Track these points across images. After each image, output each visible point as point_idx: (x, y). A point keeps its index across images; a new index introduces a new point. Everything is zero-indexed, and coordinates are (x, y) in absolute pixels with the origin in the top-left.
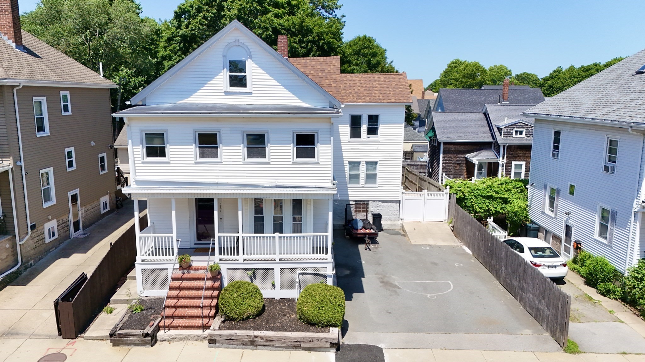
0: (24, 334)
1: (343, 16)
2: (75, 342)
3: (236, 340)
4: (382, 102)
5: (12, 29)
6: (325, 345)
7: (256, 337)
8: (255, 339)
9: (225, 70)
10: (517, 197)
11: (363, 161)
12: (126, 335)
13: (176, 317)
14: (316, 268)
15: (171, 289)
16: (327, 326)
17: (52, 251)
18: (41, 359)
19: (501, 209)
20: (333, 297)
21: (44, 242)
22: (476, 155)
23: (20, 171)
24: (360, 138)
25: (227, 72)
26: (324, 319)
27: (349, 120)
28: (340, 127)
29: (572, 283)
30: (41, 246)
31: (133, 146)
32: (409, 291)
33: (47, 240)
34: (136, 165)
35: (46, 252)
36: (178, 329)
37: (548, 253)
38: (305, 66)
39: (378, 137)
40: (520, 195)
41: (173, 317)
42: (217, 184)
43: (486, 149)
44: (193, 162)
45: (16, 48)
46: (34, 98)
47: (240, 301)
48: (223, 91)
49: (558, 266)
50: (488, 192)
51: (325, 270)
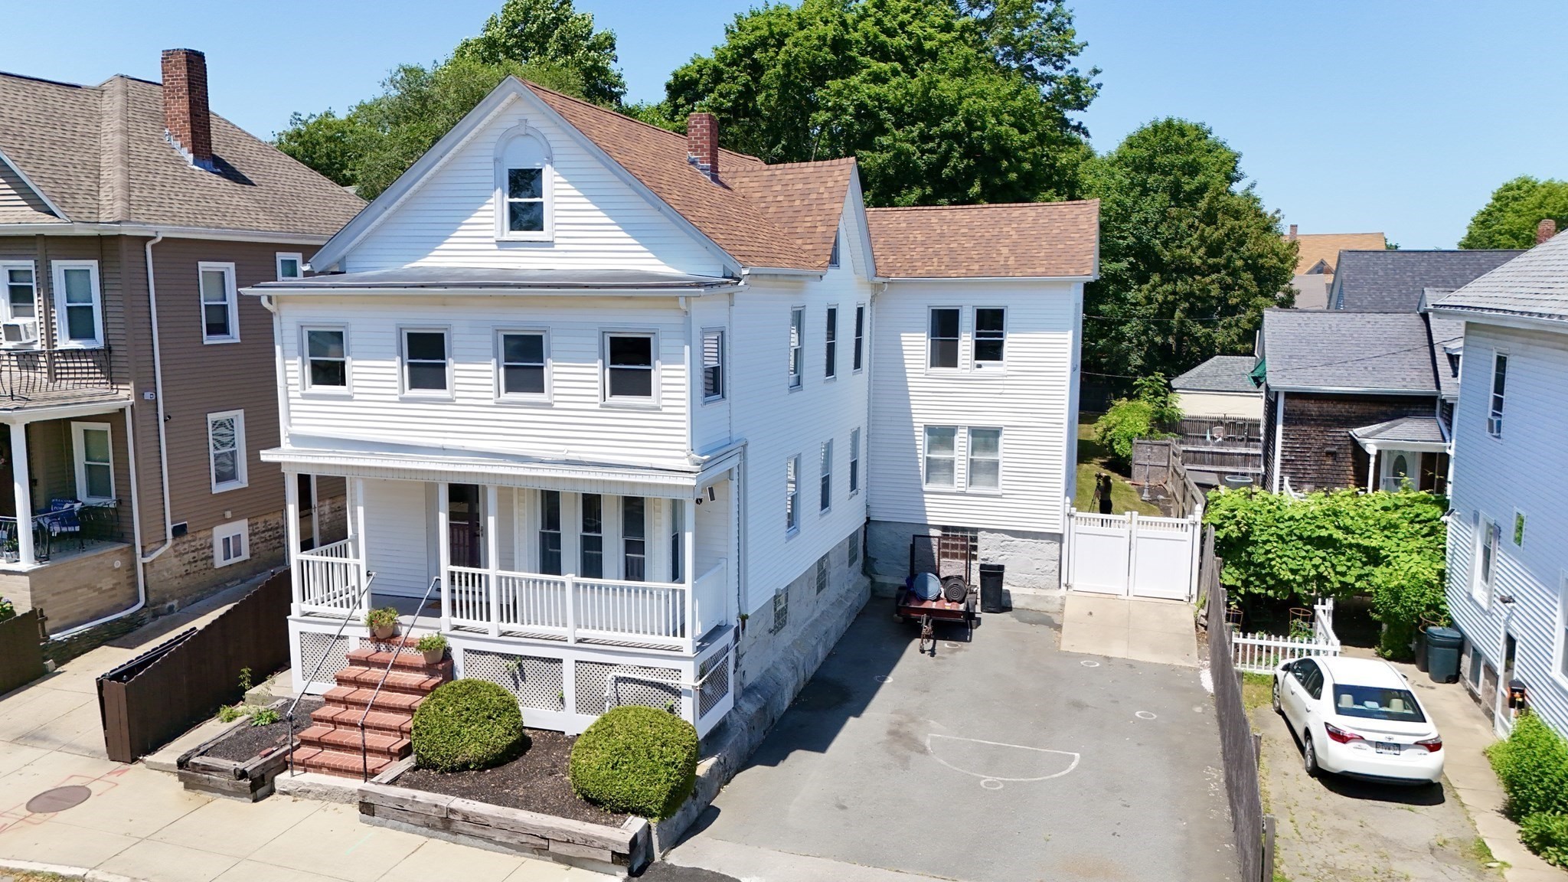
0: (56, 741)
1: (1096, 72)
2: (124, 771)
3: (414, 814)
4: (1011, 274)
5: (188, 126)
6: (601, 855)
7: (452, 811)
8: (451, 817)
9: (499, 190)
10: (1410, 548)
11: (963, 427)
12: (206, 769)
13: (326, 744)
14: (657, 670)
15: (341, 681)
16: (625, 811)
17: (232, 586)
18: (44, 793)
19: (1359, 578)
20: (659, 743)
21: (209, 566)
22: (1380, 431)
23: (154, 412)
24: (956, 366)
25: (503, 196)
26: (618, 793)
27: (926, 320)
28: (906, 337)
29: (1463, 805)
30: (201, 573)
31: (284, 358)
32: (945, 763)
33: (219, 562)
34: (291, 401)
35: (216, 586)
36: (323, 773)
37: (1397, 706)
38: (768, 184)
39: (1001, 365)
40: (1422, 542)
41: (320, 743)
42: (443, 450)
43: (1416, 414)
44: (396, 398)
45: (195, 163)
46: (201, 264)
47: (455, 726)
48: (493, 240)
49: (1408, 746)
50: (1319, 527)
51: (678, 677)
